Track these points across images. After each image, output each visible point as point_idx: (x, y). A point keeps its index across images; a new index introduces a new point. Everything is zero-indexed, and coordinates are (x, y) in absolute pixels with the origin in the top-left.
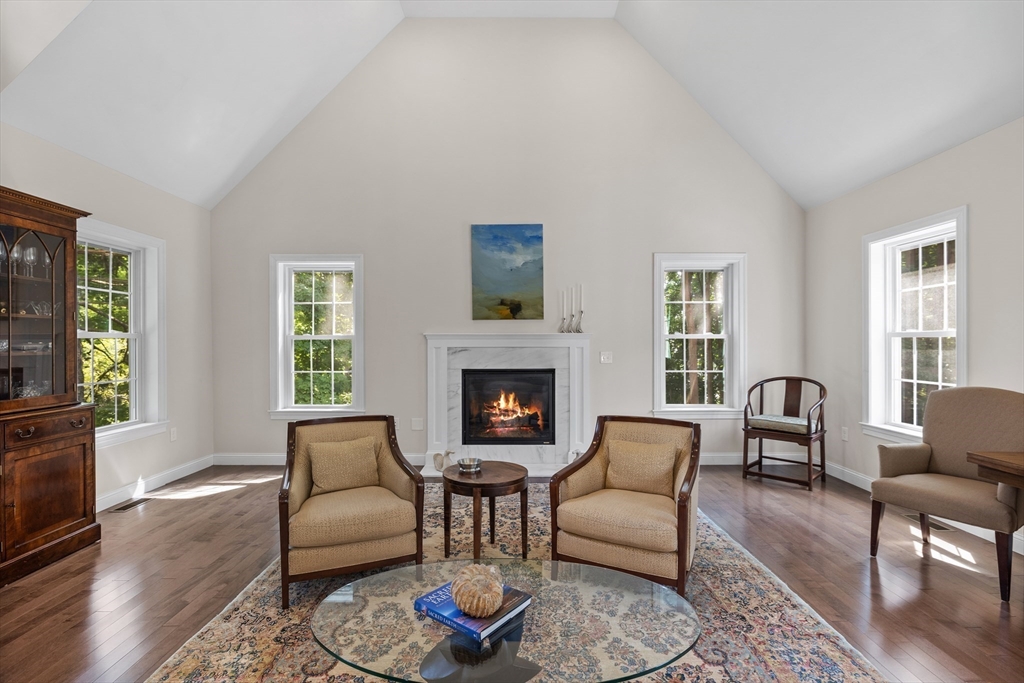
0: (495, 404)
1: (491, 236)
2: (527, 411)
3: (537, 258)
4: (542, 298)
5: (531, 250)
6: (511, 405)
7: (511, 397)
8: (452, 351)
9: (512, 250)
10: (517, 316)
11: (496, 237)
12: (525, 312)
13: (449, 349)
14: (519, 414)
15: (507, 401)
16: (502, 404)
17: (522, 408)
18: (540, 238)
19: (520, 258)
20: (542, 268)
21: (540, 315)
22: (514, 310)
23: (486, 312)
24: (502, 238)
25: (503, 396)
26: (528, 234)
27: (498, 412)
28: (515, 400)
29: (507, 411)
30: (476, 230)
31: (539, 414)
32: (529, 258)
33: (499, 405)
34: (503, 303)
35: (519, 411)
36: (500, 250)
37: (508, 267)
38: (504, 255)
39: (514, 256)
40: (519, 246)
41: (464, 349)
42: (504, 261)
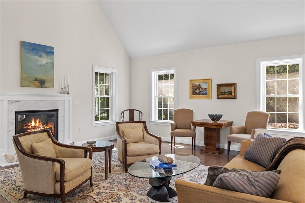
0: (29, 124)
1: (31, 48)
2: (46, 127)
3: (52, 62)
4: (53, 79)
5: (49, 58)
6: (37, 124)
7: (38, 121)
8: (10, 102)
9: (41, 56)
10: (43, 86)
11: (33, 49)
12: (47, 84)
13: (8, 101)
14: (42, 128)
15: (35, 122)
16: (33, 124)
17: (43, 126)
18: (53, 53)
19: (44, 60)
20: (54, 66)
21: (53, 87)
22: (42, 83)
23: (28, 84)
24: (36, 50)
25: (33, 121)
26: (48, 50)
27: (31, 127)
28: (39, 122)
29: (35, 127)
31: (53, 128)
32: (48, 61)
33: (31, 124)
34: (36, 80)
35: (42, 127)
36: (36, 55)
37: (39, 63)
38: (37, 58)
39: (42, 59)
40: (44, 55)
41: (17, 101)
42: (37, 61)
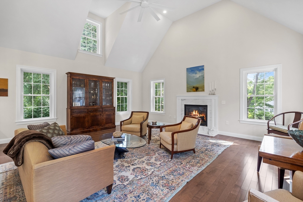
0: (192, 113)
1: (191, 70)
2: (201, 115)
3: (202, 75)
4: (204, 86)
5: (201, 73)
6: (196, 114)
7: (197, 111)
8: (182, 100)
9: (196, 73)
10: (197, 91)
11: (192, 70)
12: (199, 90)
13: (181, 99)
14: (199, 116)
15: (195, 112)
17: (199, 114)
18: (203, 69)
19: (198, 75)
20: (204, 77)
21: (203, 90)
22: (197, 89)
23: (190, 90)
24: (194, 70)
25: (194, 111)
26: (200, 68)
27: (193, 115)
28: (197, 112)
29: (195, 115)
30: (188, 69)
31: (205, 116)
32: (200, 75)
33: (193, 113)
34: (194, 87)
35: (199, 115)
36: (193, 74)
37: (195, 78)
38: (194, 75)
39: (197, 75)
40: (198, 72)
41: (185, 100)
42: (194, 76)
